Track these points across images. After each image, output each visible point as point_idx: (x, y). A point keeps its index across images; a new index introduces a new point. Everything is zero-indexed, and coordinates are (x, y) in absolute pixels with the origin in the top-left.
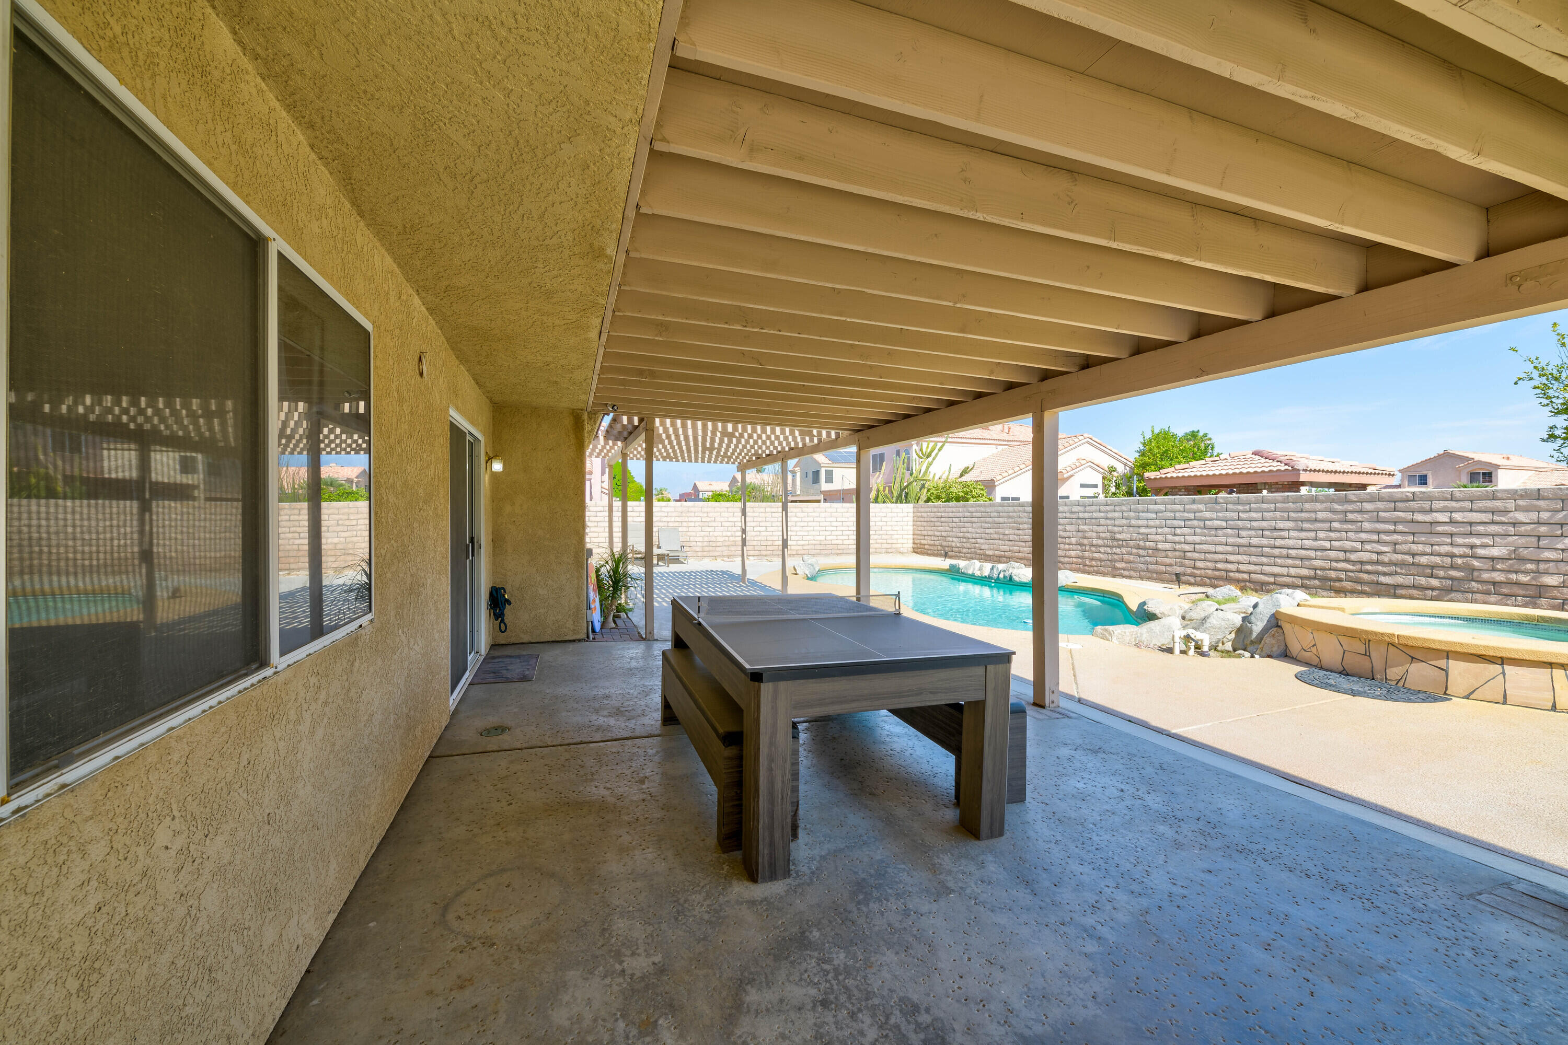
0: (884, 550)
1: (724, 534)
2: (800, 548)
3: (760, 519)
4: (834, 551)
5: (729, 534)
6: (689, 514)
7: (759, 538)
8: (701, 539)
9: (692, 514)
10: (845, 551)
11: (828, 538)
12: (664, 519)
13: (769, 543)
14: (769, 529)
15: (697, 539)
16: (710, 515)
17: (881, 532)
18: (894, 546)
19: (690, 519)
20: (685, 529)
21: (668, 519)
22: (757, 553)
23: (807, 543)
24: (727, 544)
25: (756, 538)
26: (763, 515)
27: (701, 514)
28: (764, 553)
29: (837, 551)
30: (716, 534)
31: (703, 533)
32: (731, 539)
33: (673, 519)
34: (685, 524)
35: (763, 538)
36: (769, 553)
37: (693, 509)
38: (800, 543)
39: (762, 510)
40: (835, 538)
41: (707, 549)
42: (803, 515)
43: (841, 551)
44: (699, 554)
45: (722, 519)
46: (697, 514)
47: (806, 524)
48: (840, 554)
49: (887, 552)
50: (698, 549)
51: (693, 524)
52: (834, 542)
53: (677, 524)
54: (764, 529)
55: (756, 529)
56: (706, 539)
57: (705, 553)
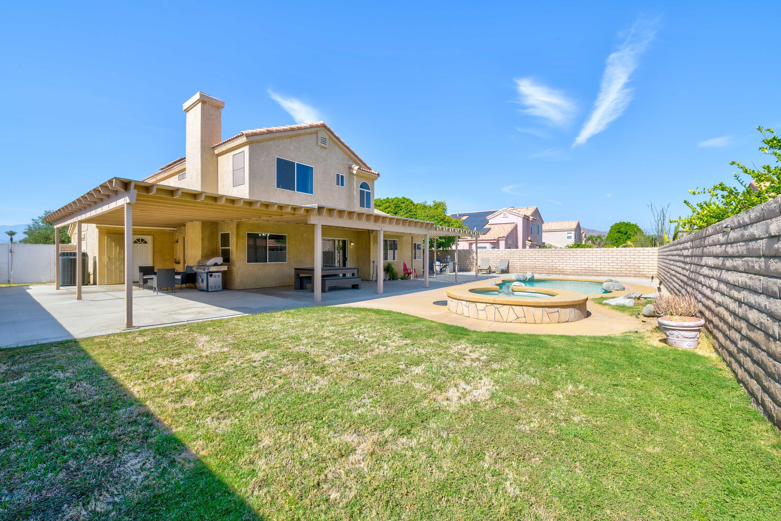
0: (632, 275)
1: (530, 263)
2: (572, 271)
3: (548, 256)
4: (594, 274)
5: (533, 263)
6: (514, 254)
7: (549, 265)
8: (519, 265)
10: (602, 274)
11: (590, 266)
12: (503, 256)
13: (554, 268)
14: (553, 261)
15: (517, 265)
16: (523, 254)
17: (630, 264)
18: (641, 273)
19: (513, 256)
20: (512, 260)
21: (505, 256)
22: (547, 272)
23: (576, 268)
24: (531, 267)
25: (547, 265)
26: (550, 254)
27: (519, 254)
28: (551, 272)
29: (597, 274)
30: (526, 263)
31: (520, 262)
32: (534, 265)
34: (512, 258)
35: (550, 265)
36: (554, 272)
37: (516, 252)
38: (571, 268)
39: (550, 252)
40: (595, 266)
41: (522, 269)
42: (574, 254)
44: (518, 271)
45: (529, 256)
46: (517, 254)
47: (576, 259)
48: (599, 275)
49: (626, 276)
50: (518, 269)
51: (515, 258)
52: (594, 269)
53: (508, 258)
54: (551, 261)
55: (546, 261)
56: (522, 265)
57: (521, 271)
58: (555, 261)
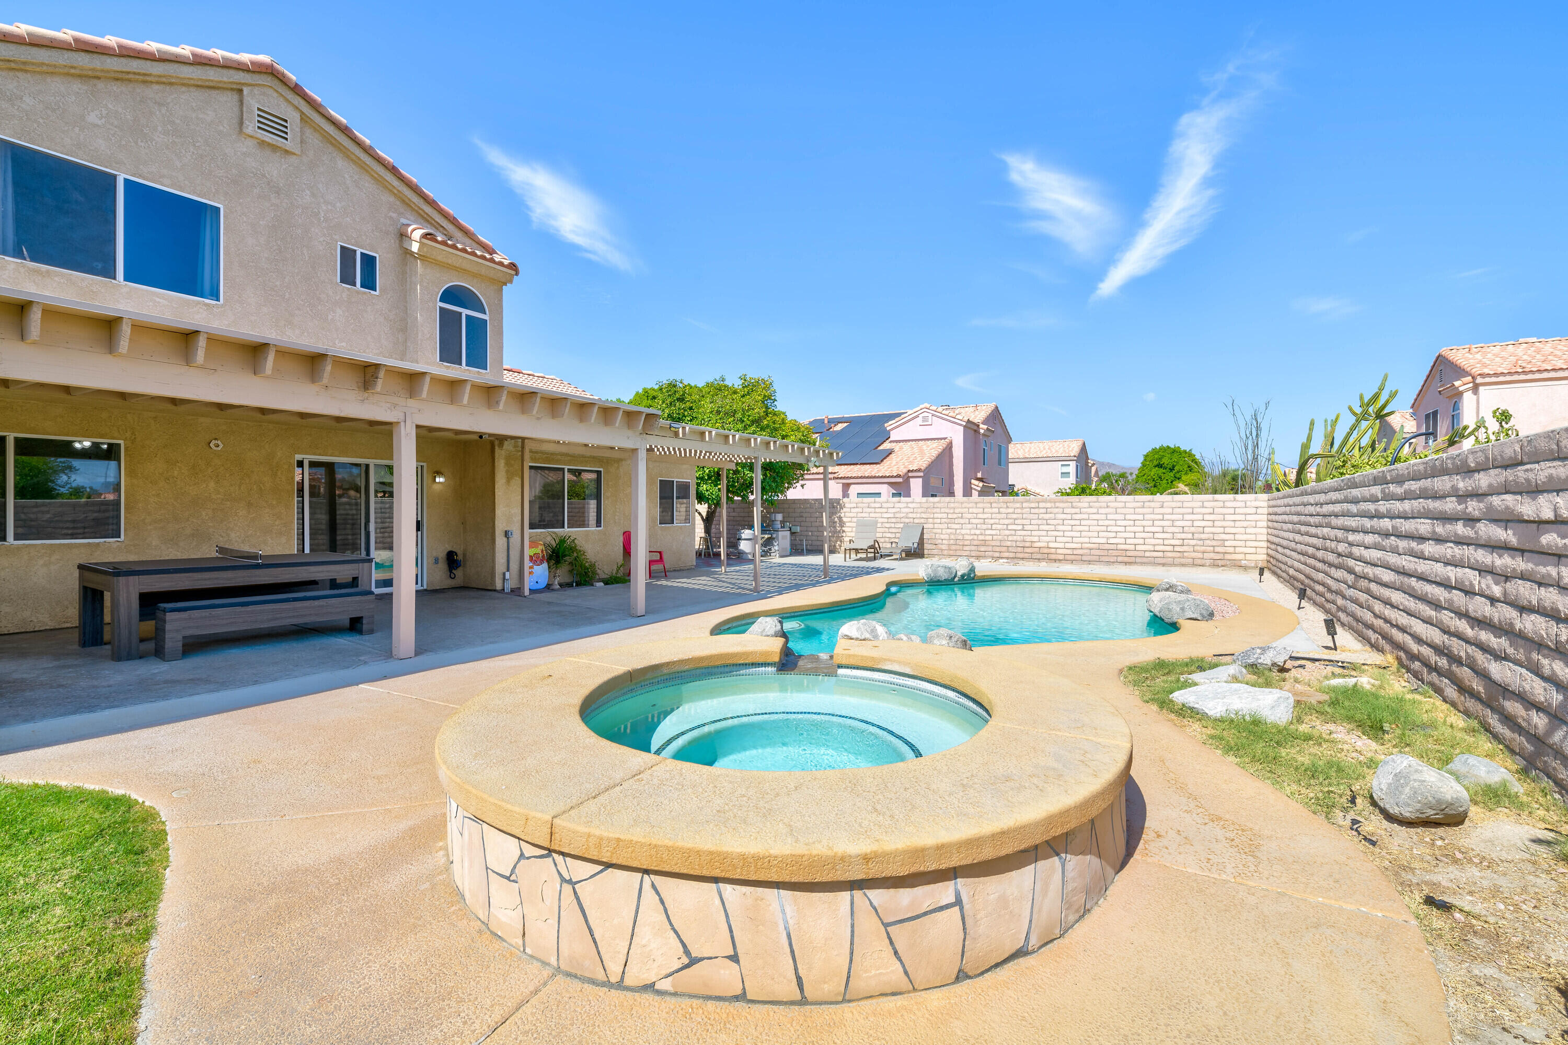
0: (1208, 562)
1: (973, 532)
2: (1069, 552)
3: (1015, 516)
4: (1120, 559)
5: (978, 532)
6: (935, 510)
7: (1015, 538)
8: (947, 537)
9: (938, 510)
10: (1138, 560)
11: (1112, 541)
12: (910, 515)
13: (1028, 544)
14: (1026, 527)
15: (942, 537)
16: (957, 511)
17: (1203, 536)
18: (1228, 557)
19: (936, 515)
20: (931, 526)
21: (914, 515)
22: (1012, 555)
23: (1079, 546)
24: (976, 543)
25: (1010, 538)
26: (1019, 511)
27: (947, 511)
28: (1021, 555)
29: (1126, 559)
30: (963, 532)
31: (949, 531)
32: (981, 537)
33: (918, 515)
34: (931, 520)
35: (1019, 538)
36: (1026, 555)
37: (939, 505)
38: (1068, 545)
39: (1018, 505)
40: (1123, 541)
41: (953, 547)
42: (1073, 511)
43: (1133, 560)
44: (945, 552)
45: (970, 516)
46: (943, 510)
47: (1078, 522)
48: (1130, 563)
49: (1194, 565)
50: (944, 547)
51: (938, 521)
52: (1120, 547)
53: (922, 521)
54: (1020, 527)
55: (1010, 527)
56: (952, 537)
57: (951, 553)
58: (1030, 527)
